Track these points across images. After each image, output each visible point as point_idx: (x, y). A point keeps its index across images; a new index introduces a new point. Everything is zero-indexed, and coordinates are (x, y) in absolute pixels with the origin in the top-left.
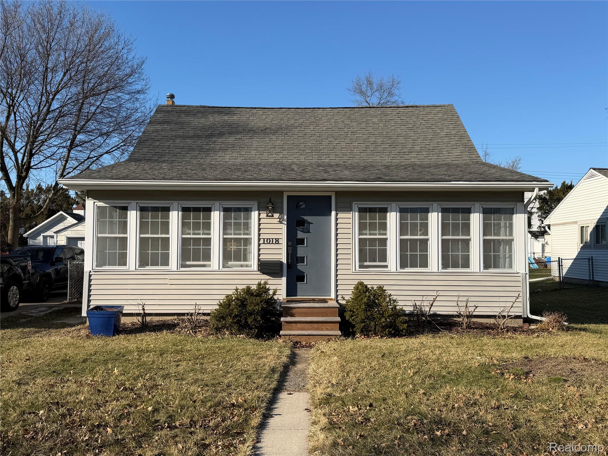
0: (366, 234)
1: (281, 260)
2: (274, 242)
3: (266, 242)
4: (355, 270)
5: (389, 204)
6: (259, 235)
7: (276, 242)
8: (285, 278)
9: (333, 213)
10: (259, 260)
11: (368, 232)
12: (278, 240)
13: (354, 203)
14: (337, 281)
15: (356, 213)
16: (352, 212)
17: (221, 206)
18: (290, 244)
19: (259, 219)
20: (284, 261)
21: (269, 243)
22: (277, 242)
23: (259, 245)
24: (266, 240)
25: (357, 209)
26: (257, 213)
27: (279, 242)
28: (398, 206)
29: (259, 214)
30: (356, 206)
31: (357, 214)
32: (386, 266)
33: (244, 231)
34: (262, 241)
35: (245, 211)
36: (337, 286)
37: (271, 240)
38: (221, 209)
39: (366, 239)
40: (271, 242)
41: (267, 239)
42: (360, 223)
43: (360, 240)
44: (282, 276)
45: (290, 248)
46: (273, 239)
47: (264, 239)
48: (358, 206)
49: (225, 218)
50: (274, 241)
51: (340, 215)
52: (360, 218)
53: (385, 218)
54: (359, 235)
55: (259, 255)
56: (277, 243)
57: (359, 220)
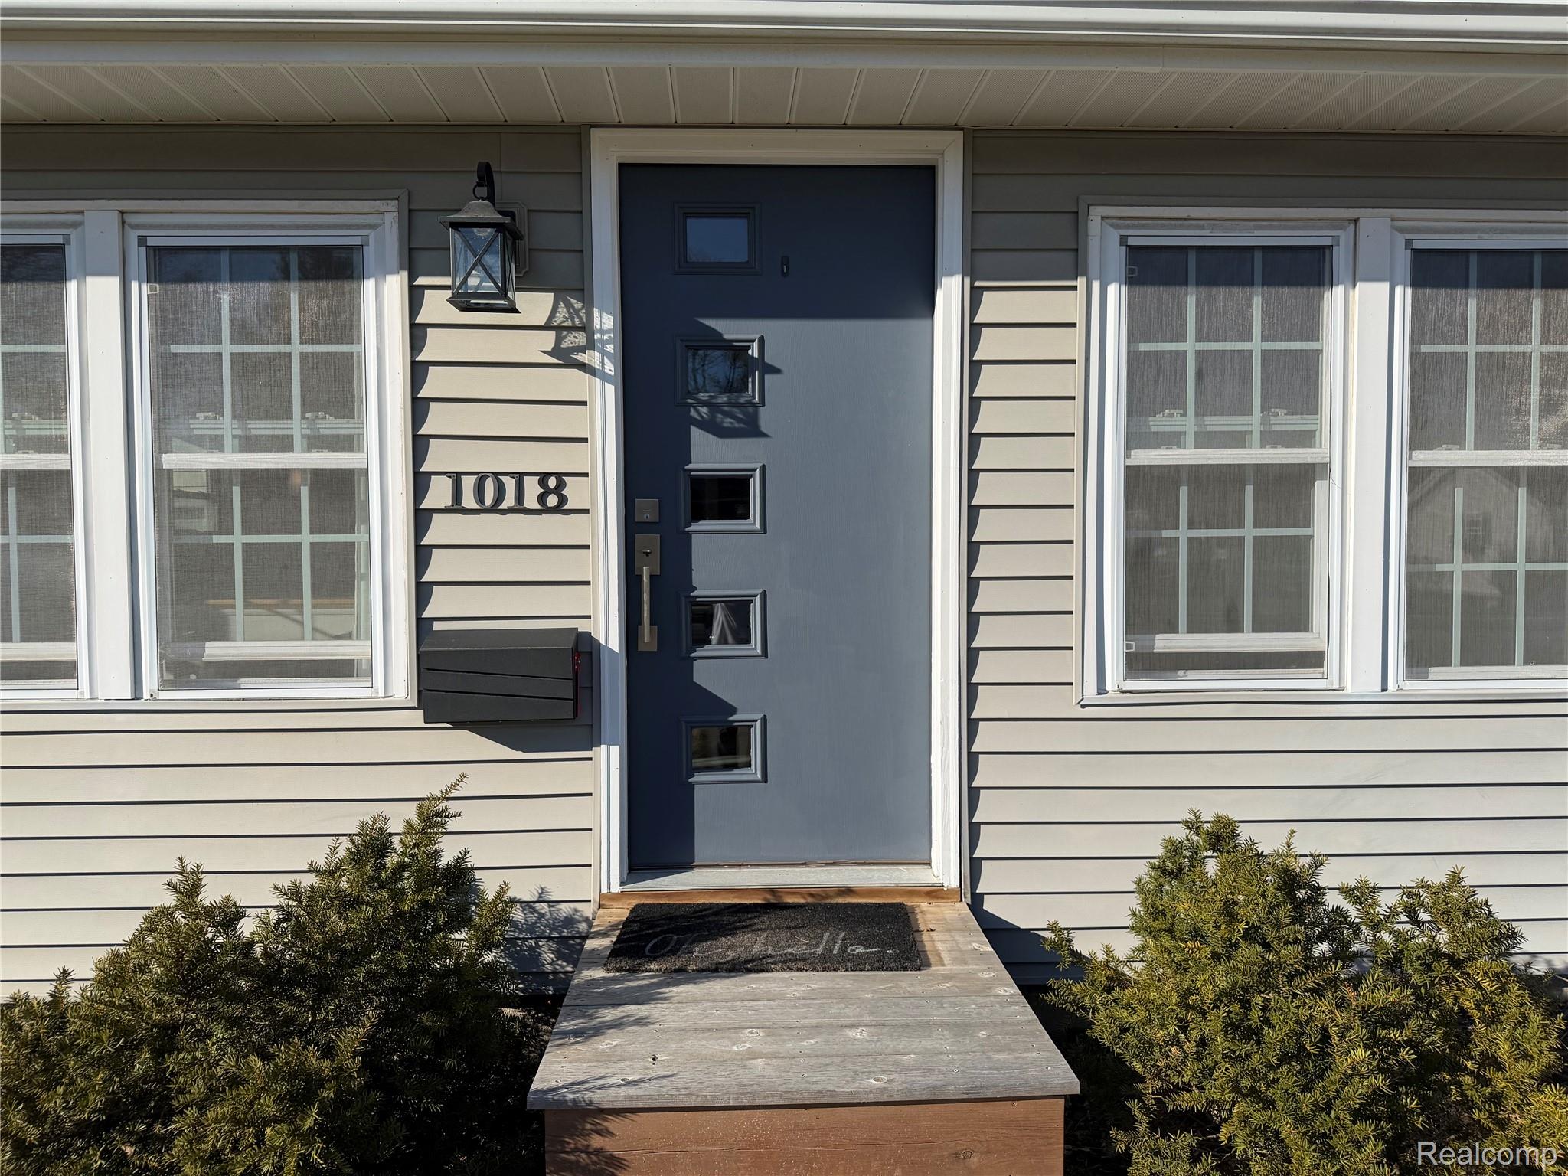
0: (1173, 440)
1: (582, 626)
2: (530, 502)
3: (469, 501)
4: (1102, 690)
5: (1337, 224)
6: (419, 446)
7: (542, 499)
8: (615, 750)
9: (950, 291)
10: (422, 626)
11: (1188, 423)
12: (561, 484)
13: (1097, 212)
14: (971, 762)
15: (1112, 290)
16: (1081, 282)
17: (133, 236)
18: (648, 510)
19: (417, 334)
20: (609, 633)
21: (494, 509)
22: (552, 501)
23: (421, 519)
24: (469, 483)
25: (1117, 257)
26: (395, 285)
27: (563, 500)
28: (1401, 240)
29: (415, 298)
30: (1114, 235)
31: (1116, 293)
32: (1313, 660)
33: (312, 423)
34: (439, 494)
35: (316, 277)
36: (971, 797)
37: (510, 484)
38: (138, 257)
39: (1172, 475)
40: (509, 501)
41: (482, 477)
42: (1136, 364)
43: (1135, 476)
44: (590, 738)
45: (650, 543)
46: (520, 477)
47: (457, 477)
48: (1123, 240)
49: (166, 329)
50: (532, 488)
51: (995, 305)
52: (1138, 328)
53: (1310, 327)
54: (1129, 447)
55: (422, 592)
56: (557, 509)
57: (1132, 338)
